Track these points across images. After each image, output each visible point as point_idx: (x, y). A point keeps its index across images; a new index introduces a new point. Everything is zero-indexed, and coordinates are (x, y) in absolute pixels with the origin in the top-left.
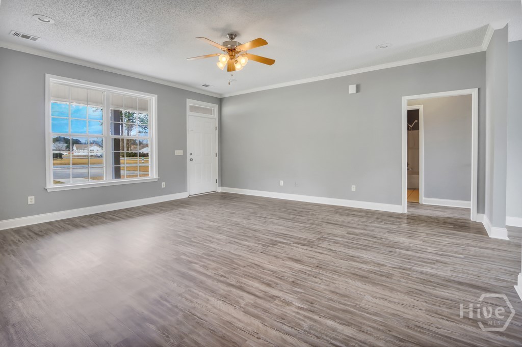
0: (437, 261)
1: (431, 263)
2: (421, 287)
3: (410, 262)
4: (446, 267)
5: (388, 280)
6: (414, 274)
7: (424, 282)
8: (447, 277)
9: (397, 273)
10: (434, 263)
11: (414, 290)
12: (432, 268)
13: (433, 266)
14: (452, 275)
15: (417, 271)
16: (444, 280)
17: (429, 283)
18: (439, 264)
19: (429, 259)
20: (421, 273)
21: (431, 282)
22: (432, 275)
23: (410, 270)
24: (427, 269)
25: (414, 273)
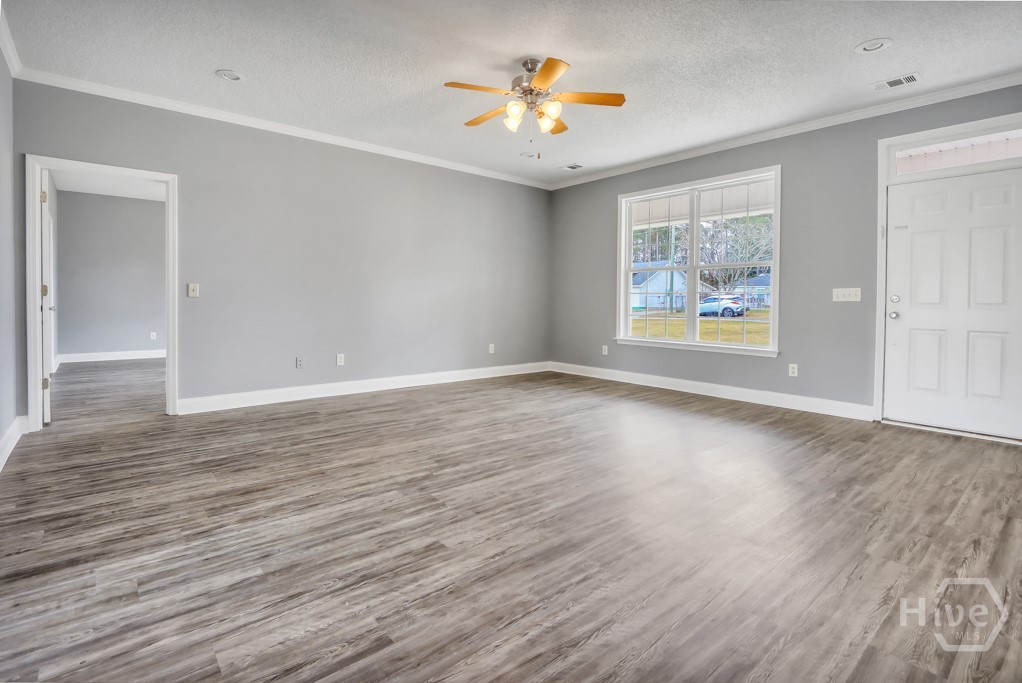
0: (134, 596)
1: (151, 579)
2: (150, 521)
3: (200, 554)
4: (108, 590)
5: (210, 506)
6: (174, 534)
7: (150, 531)
8: (105, 562)
9: (207, 522)
10: (141, 584)
11: (160, 512)
12: (141, 568)
13: (141, 574)
14: (91, 572)
15: (172, 542)
16: (112, 552)
17: (139, 533)
18: (128, 587)
19: (160, 589)
20: (161, 544)
21: (136, 537)
22: (137, 550)
23: (188, 539)
24: (151, 559)
25: (175, 537)
